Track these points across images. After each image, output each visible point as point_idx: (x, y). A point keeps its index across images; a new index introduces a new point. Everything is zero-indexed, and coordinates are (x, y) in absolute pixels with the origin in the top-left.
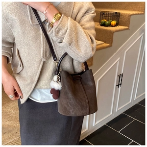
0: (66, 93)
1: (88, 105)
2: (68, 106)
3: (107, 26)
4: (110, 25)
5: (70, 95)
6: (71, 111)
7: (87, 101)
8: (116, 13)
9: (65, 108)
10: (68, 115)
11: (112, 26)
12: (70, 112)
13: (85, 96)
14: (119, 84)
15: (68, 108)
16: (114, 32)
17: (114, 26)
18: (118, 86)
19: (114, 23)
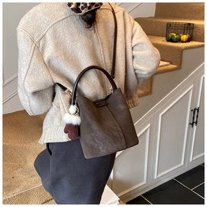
0: (89, 125)
1: (122, 135)
2: (95, 142)
3: (175, 42)
4: (179, 40)
5: (95, 126)
6: (101, 148)
7: (120, 129)
8: (189, 24)
9: (92, 147)
10: (98, 156)
11: (183, 42)
12: (99, 150)
13: (117, 124)
14: (193, 122)
15: (96, 145)
16: (183, 50)
17: (185, 42)
18: (192, 125)
19: (184, 37)
